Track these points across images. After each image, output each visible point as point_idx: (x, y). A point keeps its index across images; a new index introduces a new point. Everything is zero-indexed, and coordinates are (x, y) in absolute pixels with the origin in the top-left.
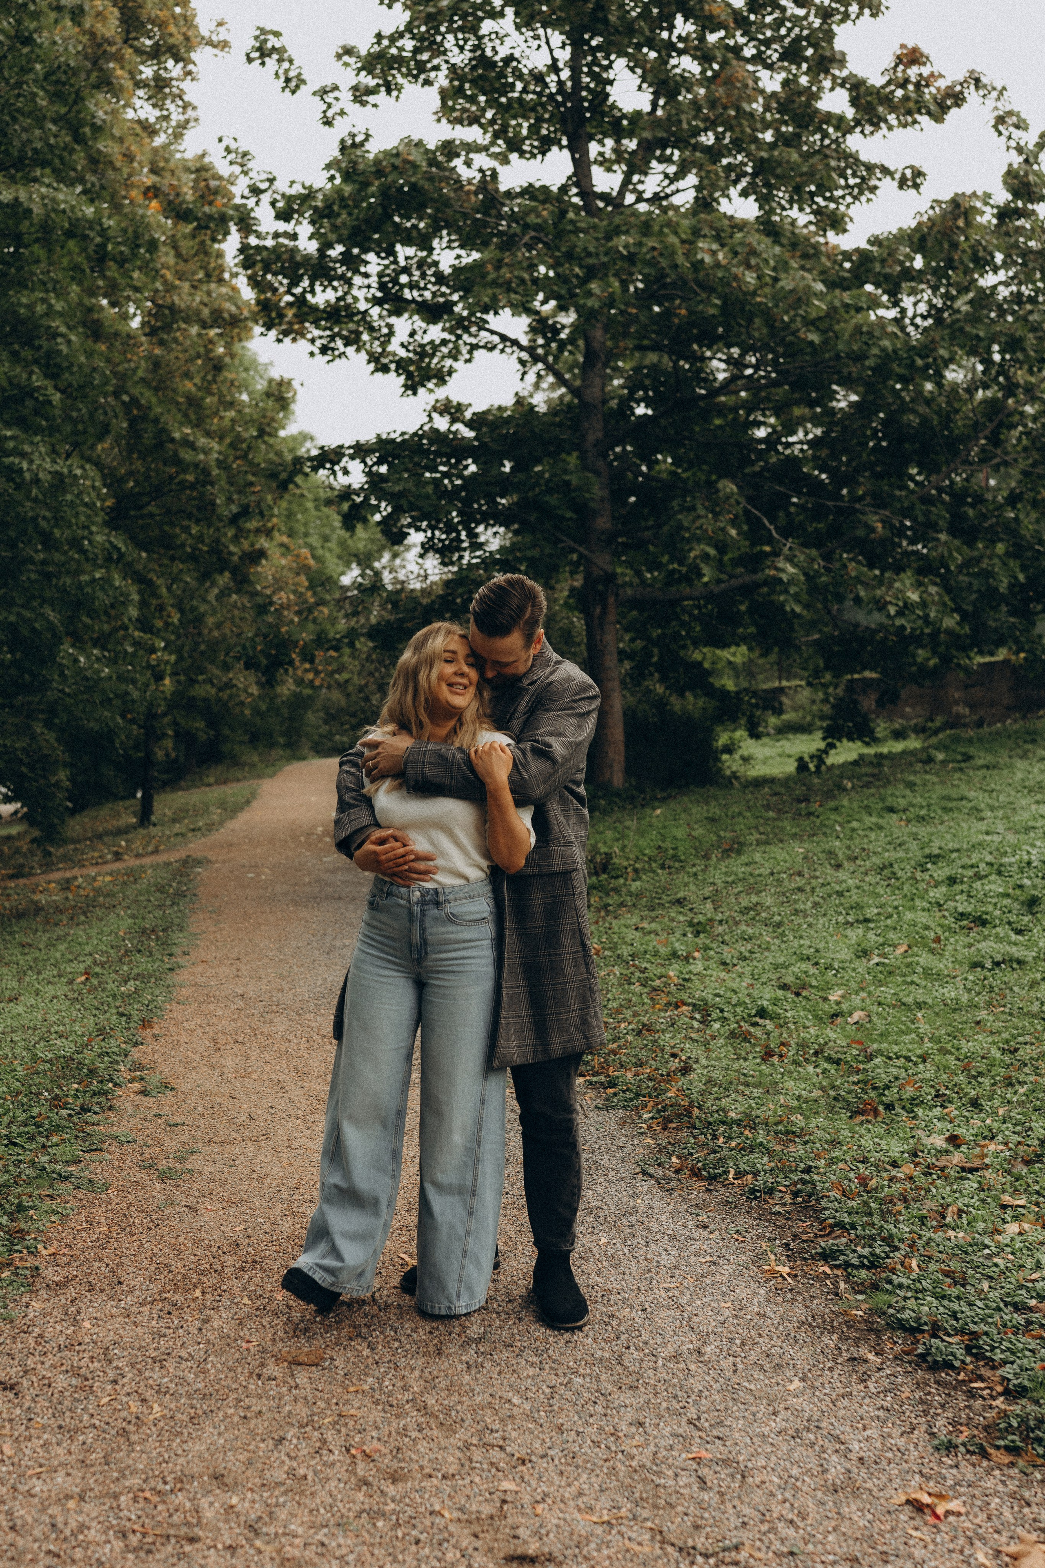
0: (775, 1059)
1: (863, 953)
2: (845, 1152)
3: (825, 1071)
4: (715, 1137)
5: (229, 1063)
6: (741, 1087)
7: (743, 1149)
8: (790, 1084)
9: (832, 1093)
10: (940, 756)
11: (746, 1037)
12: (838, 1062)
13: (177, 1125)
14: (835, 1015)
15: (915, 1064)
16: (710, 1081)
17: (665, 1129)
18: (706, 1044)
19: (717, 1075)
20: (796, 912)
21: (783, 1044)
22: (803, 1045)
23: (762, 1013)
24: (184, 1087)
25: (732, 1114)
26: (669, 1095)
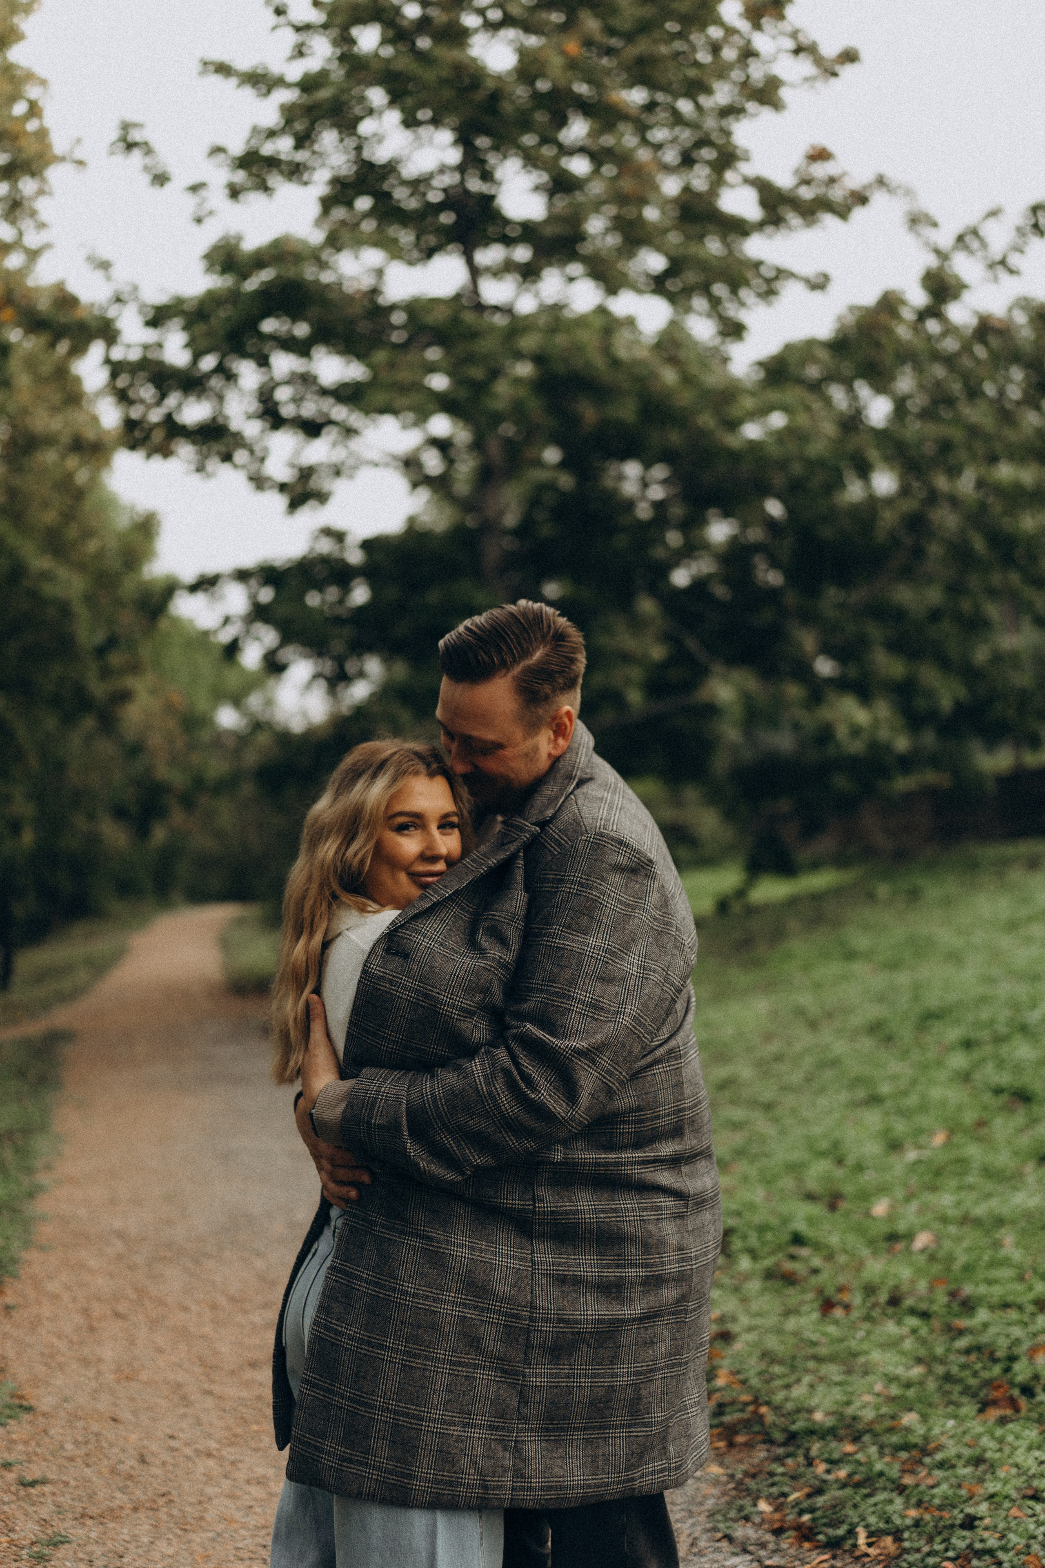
0: (838, 1313)
1: (895, 1146)
2: (1005, 1482)
3: (914, 1331)
4: (810, 1463)
5: (108, 1353)
6: (811, 1364)
7: (858, 1485)
8: (876, 1356)
9: (940, 1370)
10: (883, 890)
11: (789, 1279)
12: (925, 1315)
13: (33, 1484)
14: (892, 1238)
15: (1033, 1315)
16: (768, 1357)
17: (731, 1445)
18: (736, 1289)
19: (772, 1343)
20: (785, 1089)
21: (841, 1289)
22: (870, 1290)
23: (798, 1240)
24: (46, 1401)
25: (818, 1416)
26: (720, 1382)
